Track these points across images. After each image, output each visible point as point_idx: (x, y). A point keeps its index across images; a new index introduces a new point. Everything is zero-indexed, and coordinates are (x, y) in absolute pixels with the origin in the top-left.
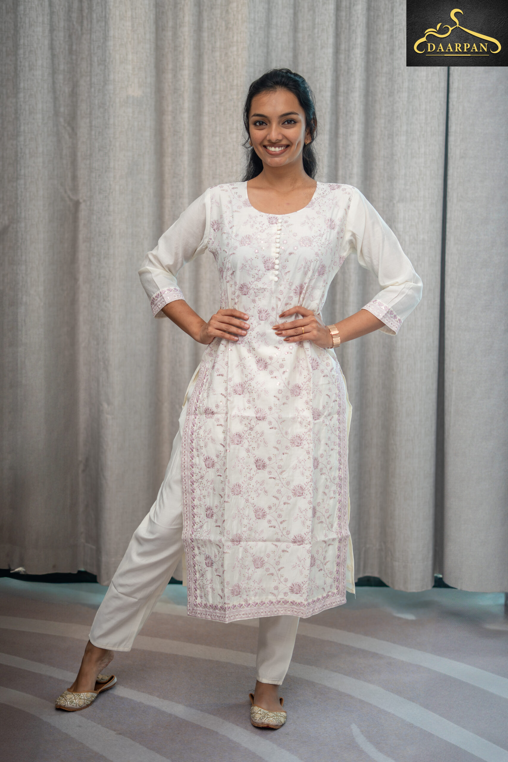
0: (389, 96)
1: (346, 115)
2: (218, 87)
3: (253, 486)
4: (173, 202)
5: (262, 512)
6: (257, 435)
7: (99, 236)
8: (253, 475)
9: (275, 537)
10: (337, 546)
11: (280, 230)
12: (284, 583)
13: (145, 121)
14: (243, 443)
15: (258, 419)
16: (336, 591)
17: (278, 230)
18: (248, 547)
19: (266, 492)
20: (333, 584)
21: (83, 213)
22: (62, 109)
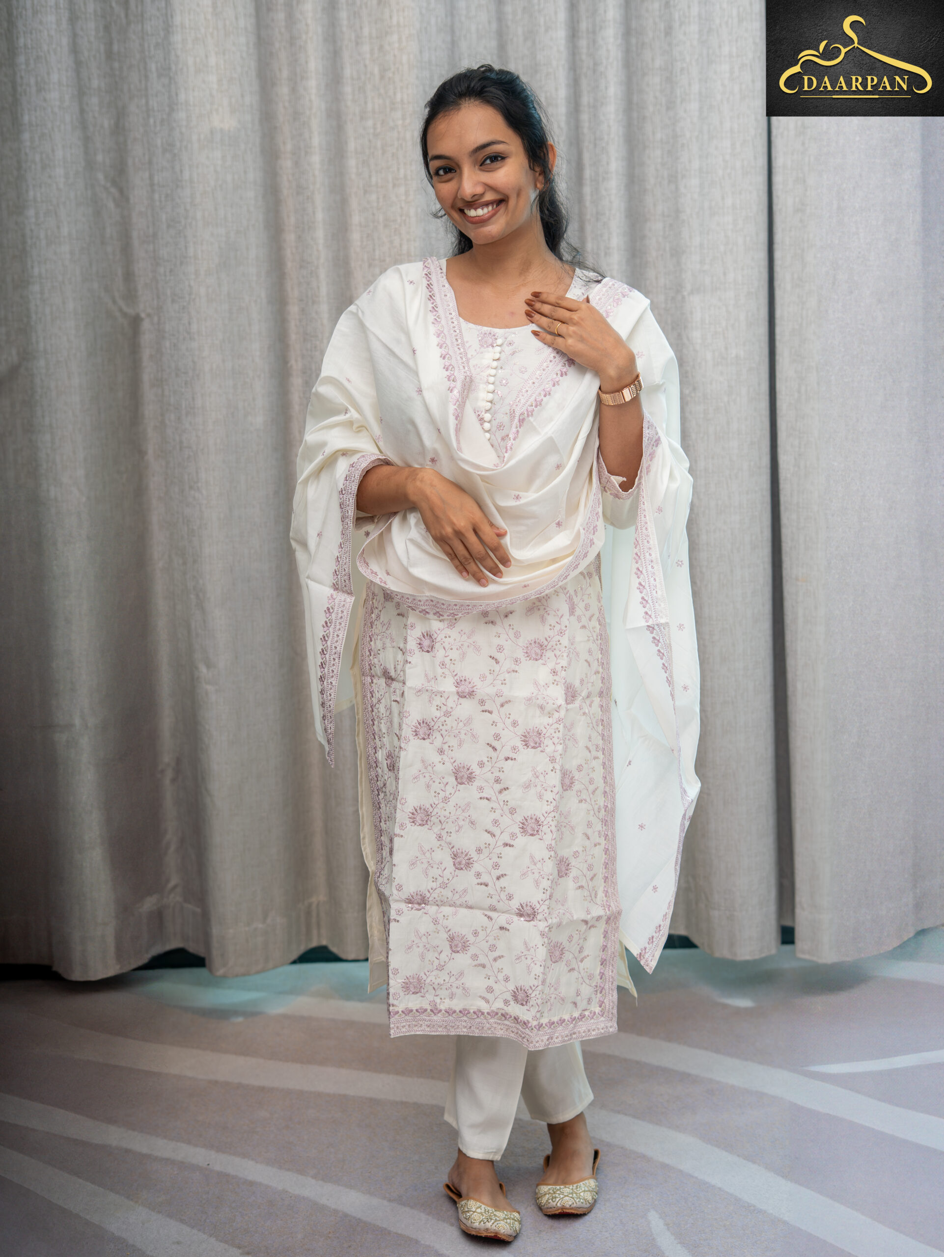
0: (668, 109)
1: (595, 145)
2: (370, 106)
3: (450, 813)
4: (303, 310)
5: (466, 858)
6: (458, 723)
7: (177, 375)
8: (451, 794)
9: (489, 902)
10: (602, 930)
11: (498, 359)
12: (503, 983)
13: (245, 172)
14: (434, 737)
15: (461, 695)
16: (597, 1010)
17: (494, 360)
18: (440, 916)
19: (472, 823)
20: (593, 996)
21: (147, 337)
22: (100, 158)
